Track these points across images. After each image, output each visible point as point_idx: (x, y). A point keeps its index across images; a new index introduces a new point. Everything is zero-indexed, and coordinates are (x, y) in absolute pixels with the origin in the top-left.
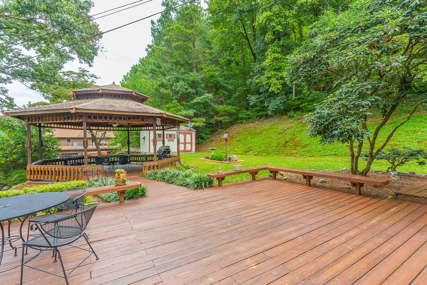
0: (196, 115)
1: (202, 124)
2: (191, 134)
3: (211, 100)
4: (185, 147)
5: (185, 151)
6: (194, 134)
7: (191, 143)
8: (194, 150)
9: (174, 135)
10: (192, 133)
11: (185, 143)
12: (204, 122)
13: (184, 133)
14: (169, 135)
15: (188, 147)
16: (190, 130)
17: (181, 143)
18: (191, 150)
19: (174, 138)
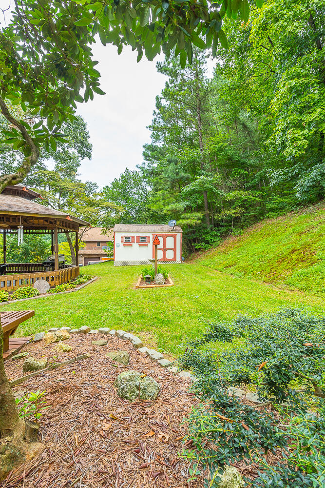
0: (188, 209)
1: (194, 221)
2: (175, 237)
3: (217, 186)
4: (164, 254)
5: (164, 260)
6: (179, 237)
7: (174, 250)
8: (179, 258)
9: (149, 238)
10: (177, 235)
11: (165, 250)
12: (199, 219)
13: (163, 235)
14: (142, 238)
15: (170, 255)
16: (173, 230)
17: (159, 249)
18: (174, 259)
19: (149, 242)
